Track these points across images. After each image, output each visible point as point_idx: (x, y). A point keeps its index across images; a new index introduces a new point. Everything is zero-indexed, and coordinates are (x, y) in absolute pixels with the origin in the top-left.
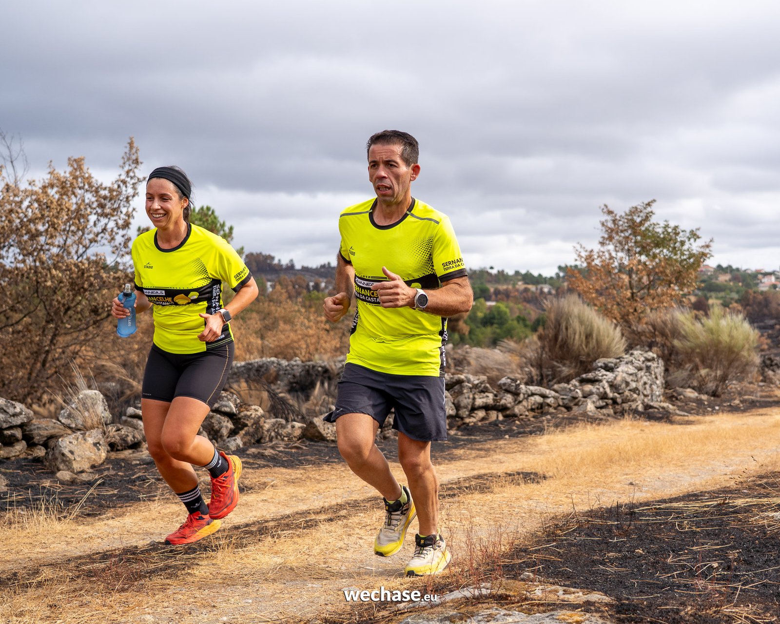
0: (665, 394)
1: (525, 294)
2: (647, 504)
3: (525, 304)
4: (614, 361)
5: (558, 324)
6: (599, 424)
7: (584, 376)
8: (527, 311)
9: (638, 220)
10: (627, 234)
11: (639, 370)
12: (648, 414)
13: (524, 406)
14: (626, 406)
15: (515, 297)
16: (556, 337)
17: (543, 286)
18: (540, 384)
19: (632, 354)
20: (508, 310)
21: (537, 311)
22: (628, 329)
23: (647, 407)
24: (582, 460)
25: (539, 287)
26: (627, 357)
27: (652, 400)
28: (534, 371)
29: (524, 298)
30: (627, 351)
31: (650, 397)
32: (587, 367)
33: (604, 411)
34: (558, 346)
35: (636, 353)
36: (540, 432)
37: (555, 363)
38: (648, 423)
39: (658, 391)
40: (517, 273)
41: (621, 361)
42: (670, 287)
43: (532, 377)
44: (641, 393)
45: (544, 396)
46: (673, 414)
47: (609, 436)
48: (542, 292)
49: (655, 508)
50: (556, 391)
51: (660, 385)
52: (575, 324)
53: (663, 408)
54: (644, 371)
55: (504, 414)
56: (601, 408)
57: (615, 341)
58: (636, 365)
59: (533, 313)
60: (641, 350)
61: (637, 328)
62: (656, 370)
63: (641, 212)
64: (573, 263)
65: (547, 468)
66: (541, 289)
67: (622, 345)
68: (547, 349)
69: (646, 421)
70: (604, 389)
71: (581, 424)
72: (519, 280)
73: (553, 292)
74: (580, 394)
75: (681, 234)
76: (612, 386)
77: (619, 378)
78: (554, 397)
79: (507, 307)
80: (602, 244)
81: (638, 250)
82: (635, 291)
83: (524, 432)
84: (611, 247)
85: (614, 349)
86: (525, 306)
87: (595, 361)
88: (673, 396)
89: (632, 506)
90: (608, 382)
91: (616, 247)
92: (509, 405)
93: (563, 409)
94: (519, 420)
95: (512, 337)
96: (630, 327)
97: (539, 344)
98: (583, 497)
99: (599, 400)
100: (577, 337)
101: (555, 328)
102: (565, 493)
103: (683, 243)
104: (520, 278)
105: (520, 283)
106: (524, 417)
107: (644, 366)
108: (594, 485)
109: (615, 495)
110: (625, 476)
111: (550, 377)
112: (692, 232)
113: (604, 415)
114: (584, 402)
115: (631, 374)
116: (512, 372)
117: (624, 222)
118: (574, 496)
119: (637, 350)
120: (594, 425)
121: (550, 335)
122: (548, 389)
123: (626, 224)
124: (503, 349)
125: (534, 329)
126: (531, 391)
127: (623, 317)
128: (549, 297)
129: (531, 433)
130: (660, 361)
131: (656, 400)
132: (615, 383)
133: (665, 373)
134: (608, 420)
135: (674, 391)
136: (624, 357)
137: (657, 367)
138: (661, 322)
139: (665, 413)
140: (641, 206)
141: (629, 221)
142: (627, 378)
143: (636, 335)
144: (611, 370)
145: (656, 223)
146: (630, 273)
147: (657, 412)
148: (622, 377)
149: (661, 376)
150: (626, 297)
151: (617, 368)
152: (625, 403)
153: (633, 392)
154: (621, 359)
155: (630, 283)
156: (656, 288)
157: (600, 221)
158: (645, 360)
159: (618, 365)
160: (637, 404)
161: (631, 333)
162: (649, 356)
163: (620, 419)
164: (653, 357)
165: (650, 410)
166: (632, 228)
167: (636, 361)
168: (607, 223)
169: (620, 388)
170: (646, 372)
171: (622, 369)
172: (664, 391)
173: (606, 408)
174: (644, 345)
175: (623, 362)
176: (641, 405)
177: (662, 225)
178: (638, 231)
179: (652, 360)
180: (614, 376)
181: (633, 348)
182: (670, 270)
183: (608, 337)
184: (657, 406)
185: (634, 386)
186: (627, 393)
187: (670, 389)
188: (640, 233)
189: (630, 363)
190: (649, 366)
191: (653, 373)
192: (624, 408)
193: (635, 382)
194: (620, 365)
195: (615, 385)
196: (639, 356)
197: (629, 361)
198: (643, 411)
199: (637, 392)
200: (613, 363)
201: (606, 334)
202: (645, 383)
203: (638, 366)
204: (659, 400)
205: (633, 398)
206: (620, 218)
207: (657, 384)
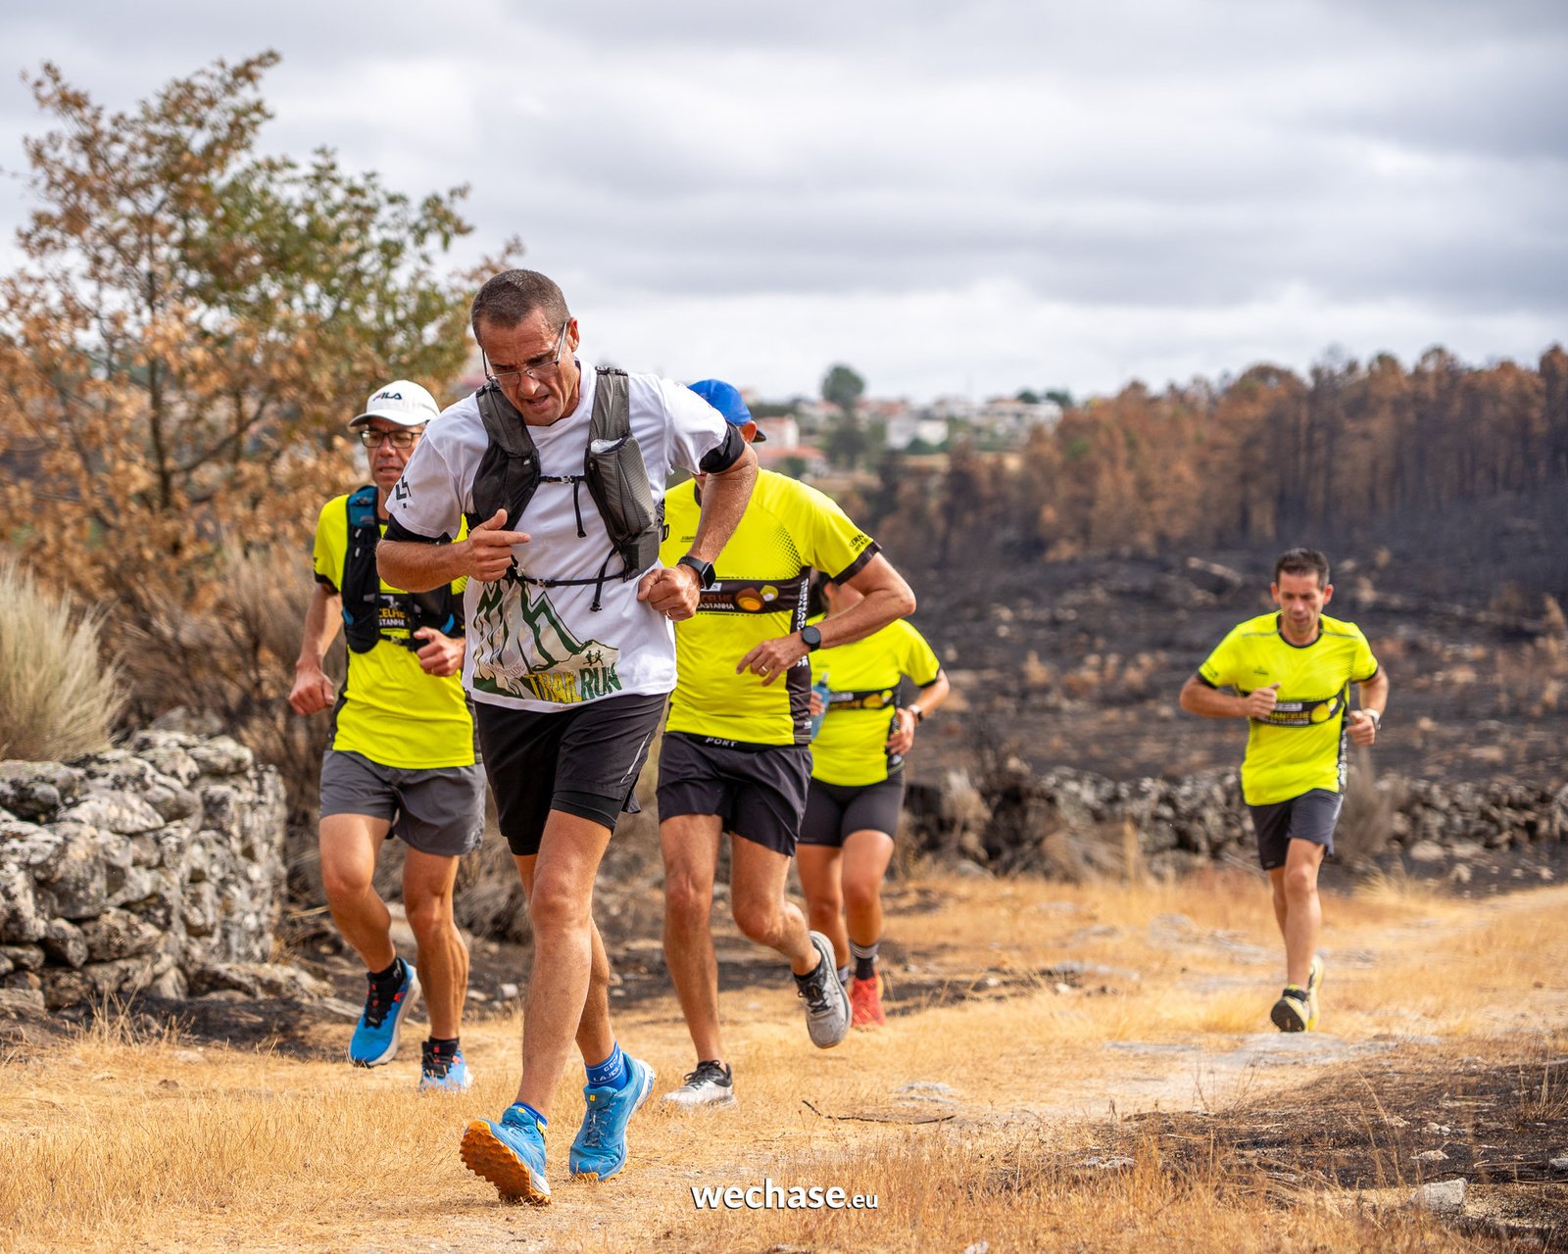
0: (284, 928)
4: (61, 772)
9: (199, 140)
10: (147, 205)
11: (168, 819)
12: (203, 1012)
14: (105, 977)
19: (145, 745)
23: (201, 981)
26: (122, 759)
27: (227, 953)
31: (215, 940)
35: (165, 739)
38: (196, 1054)
39: (254, 910)
41: (91, 775)
42: (330, 447)
44: (175, 919)
46: (312, 1012)
51: (266, 884)
53: (271, 986)
54: (194, 821)
57: (70, 685)
58: (157, 792)
60: (187, 729)
61: (176, 628)
62: (250, 820)
63: (211, 103)
67: (97, 703)
69: (187, 1045)
70: (8, 897)
75: (386, 212)
76: (45, 884)
77: (78, 852)
80: (35, 242)
81: (193, 279)
82: (170, 463)
84: (74, 259)
85: (62, 722)
88: (321, 936)
90: (26, 866)
91: (98, 261)
96: (145, 625)
103: (391, 252)
107: (195, 796)
112: (433, 204)
115: (134, 835)
117: (133, 149)
119: (169, 727)
123: (143, 159)
127: (113, 580)
130: (269, 779)
131: (242, 951)
132: (58, 875)
133: (290, 835)
134: (17, 1037)
135: (326, 915)
136: (109, 756)
137: (254, 806)
138: (286, 606)
139: (277, 1008)
140: (212, 76)
141: (160, 143)
142: (117, 853)
143: (172, 660)
144: (46, 813)
145: (277, 160)
146: (153, 380)
147: (245, 1004)
148: (95, 847)
149: (271, 844)
150: (133, 489)
151: (69, 806)
152: (102, 962)
153: (140, 913)
154: (94, 766)
155: (156, 427)
156: (268, 456)
157: (26, 140)
158: (203, 773)
159: (77, 792)
160: (158, 968)
161: (151, 650)
162: (220, 753)
163: (73, 1032)
164: (239, 762)
165: (213, 996)
166: (170, 176)
167: (160, 778)
168: (56, 149)
169: (81, 894)
170: (204, 828)
171: (92, 810)
172: (285, 913)
173: (13, 984)
174: (201, 708)
175: (100, 781)
176: (173, 974)
177: (306, 169)
178: (198, 193)
179: (233, 774)
180: (59, 839)
181: (151, 718)
182: (335, 375)
183: (37, 665)
184: (246, 980)
185: (147, 888)
186: (113, 918)
187: (311, 906)
188: (208, 200)
189: (130, 786)
190: (217, 798)
191: (235, 829)
192: (94, 985)
193: (149, 868)
194: (87, 792)
195: (62, 880)
196: (173, 756)
197: (127, 777)
198: (182, 998)
199: (160, 913)
200: (53, 782)
201: (31, 653)
202: (197, 877)
203: (166, 800)
204: (257, 952)
205: (138, 942)
206: (115, 130)
207: (249, 881)
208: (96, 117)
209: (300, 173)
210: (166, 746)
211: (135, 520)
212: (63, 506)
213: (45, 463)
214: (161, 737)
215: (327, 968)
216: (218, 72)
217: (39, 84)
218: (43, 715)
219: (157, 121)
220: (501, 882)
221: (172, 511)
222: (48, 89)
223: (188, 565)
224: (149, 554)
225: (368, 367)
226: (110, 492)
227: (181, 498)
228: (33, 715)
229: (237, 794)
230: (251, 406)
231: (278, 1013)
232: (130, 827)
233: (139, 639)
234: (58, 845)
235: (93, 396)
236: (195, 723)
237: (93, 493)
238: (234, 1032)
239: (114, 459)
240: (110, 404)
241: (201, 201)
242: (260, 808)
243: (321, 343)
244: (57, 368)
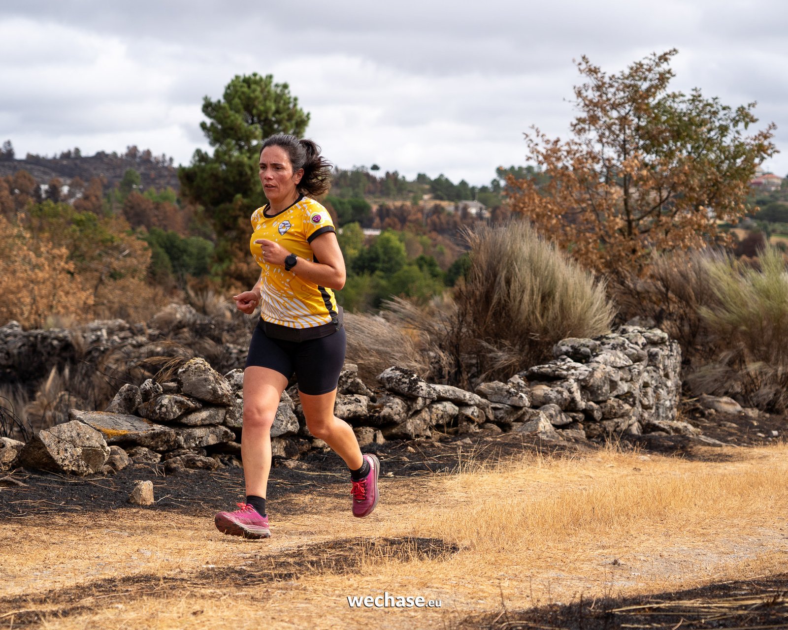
0: (681, 406)
1: (435, 217)
2: (636, 601)
3: (434, 234)
4: (591, 343)
5: (492, 274)
6: (558, 456)
7: (535, 368)
8: (438, 249)
9: (645, 86)
10: (623, 112)
11: (634, 362)
12: (649, 440)
13: (425, 420)
14: (609, 425)
15: (416, 222)
16: (487, 297)
17: (469, 203)
18: (454, 381)
19: (624, 332)
20: (403, 247)
21: (457, 249)
22: (619, 286)
23: (647, 428)
24: (525, 518)
25: (461, 204)
26: (615, 337)
27: (658, 416)
28: (445, 358)
29: (434, 224)
30: (615, 326)
31: (653, 411)
32: (542, 352)
33: (570, 433)
34: (490, 313)
35: (632, 329)
36: (451, 467)
37: (485, 344)
38: (647, 457)
39: (668, 399)
40: (422, 178)
41: (603, 344)
42: (697, 210)
43: (440, 369)
44: (637, 402)
45: (461, 403)
46: (694, 441)
47: (576, 478)
48: (465, 213)
49: (650, 608)
50: (483, 395)
51: (673, 388)
52: (524, 275)
53: (677, 430)
54: (645, 363)
55: (387, 433)
56: (564, 427)
57: (595, 307)
58: (630, 351)
59: (447, 251)
60: (641, 325)
61: (635, 284)
62: (667, 362)
63: (650, 70)
64: (525, 164)
65: (459, 531)
66: (465, 209)
67: (606, 315)
68: (469, 319)
69: (644, 453)
70: (570, 392)
71: (526, 455)
72: (425, 192)
73: (487, 214)
74: (526, 401)
75: (721, 114)
76: (586, 387)
77: (598, 375)
78: (478, 406)
79: (401, 241)
80: (577, 129)
81: (642, 142)
82: (632, 217)
83: (422, 468)
84: (593, 135)
85: (592, 322)
86: (435, 240)
87: (557, 342)
88: (696, 410)
89: (608, 604)
90: (577, 380)
91: (602, 135)
92: (396, 418)
93: (495, 427)
94: (413, 446)
95: (408, 295)
96: (622, 283)
97: (456, 308)
98: (522, 585)
99: (560, 413)
100: (526, 298)
101: (487, 280)
102: (489, 578)
103: (723, 130)
104: (427, 187)
105: (426, 197)
106: (423, 439)
107: (645, 352)
108: (543, 564)
109: (581, 584)
110: (601, 551)
111: (474, 369)
112: (741, 110)
113: (569, 440)
114: (533, 415)
115: (621, 368)
116: (405, 358)
118: (506, 583)
119: (633, 324)
120: (550, 458)
121: (478, 293)
122: (468, 390)
123: (622, 94)
124: (391, 315)
125: (450, 282)
126: (438, 393)
127: (608, 265)
128: (479, 223)
129: (434, 468)
130: (674, 346)
131: (664, 415)
132: (590, 384)
133: (682, 368)
134: (575, 449)
135: (697, 401)
136: (610, 336)
137: (669, 357)
138: (679, 274)
139: (680, 439)
140: (651, 59)
141: (628, 87)
142: (614, 375)
143: (633, 297)
144: (585, 359)
145: (677, 93)
146: (625, 184)
147: (666, 437)
148: (605, 373)
149: (675, 372)
150: (616, 228)
151: (595, 356)
152: (607, 419)
153: (623, 400)
154: (604, 340)
155: (626, 202)
156: (671, 214)
157: (575, 88)
158: (648, 343)
159: (597, 351)
160: (630, 422)
161: (625, 293)
162: (655, 335)
163: (597, 447)
164: (663, 339)
165: (653, 433)
166: (633, 100)
167: (631, 345)
168: (586, 91)
169: (600, 392)
170: (648, 365)
171: (604, 358)
172: (681, 400)
173: (572, 428)
174: (646, 317)
175: (607, 346)
176: (636, 424)
177: (689, 97)
178: (645, 107)
179: (660, 344)
180: (591, 370)
181: (626, 321)
182: (699, 180)
183: (582, 300)
184: (666, 427)
185: (626, 390)
186: (612, 401)
187: (691, 397)
188: (648, 110)
189: (619, 348)
190: (654, 353)
191: (661, 366)
192: (605, 429)
193: (627, 381)
194: (602, 350)
195: (592, 386)
196: (636, 336)
197: (618, 345)
198: (640, 434)
199: (631, 400)
200: (588, 347)
201: (579, 294)
202: (646, 385)
203: (634, 354)
204: (670, 416)
205: (622, 411)
206: (611, 82)
207: (667, 387)
208: (603, 77)
209: (686, 99)
210: (633, 332)
211: (618, 240)
212: (588, 235)
213: (581, 217)
214: (630, 329)
215: (699, 423)
216: (653, 58)
217: (580, 64)
218: (584, 320)
219: (627, 78)
220: (770, 388)
221: (633, 237)
222: (583, 66)
223: (639, 258)
224: (623, 254)
225: (714, 177)
226: (607, 229)
227: (636, 231)
228: (580, 319)
229: (662, 352)
230: (665, 194)
231: (680, 441)
232: (619, 365)
233: (620, 289)
234: (590, 372)
235: (601, 190)
236: (643, 322)
237: (600, 230)
238: (662, 449)
239: (609, 216)
240: (607, 193)
241: (645, 110)
242: (671, 357)
243: (694, 167)
244: (586, 179)
